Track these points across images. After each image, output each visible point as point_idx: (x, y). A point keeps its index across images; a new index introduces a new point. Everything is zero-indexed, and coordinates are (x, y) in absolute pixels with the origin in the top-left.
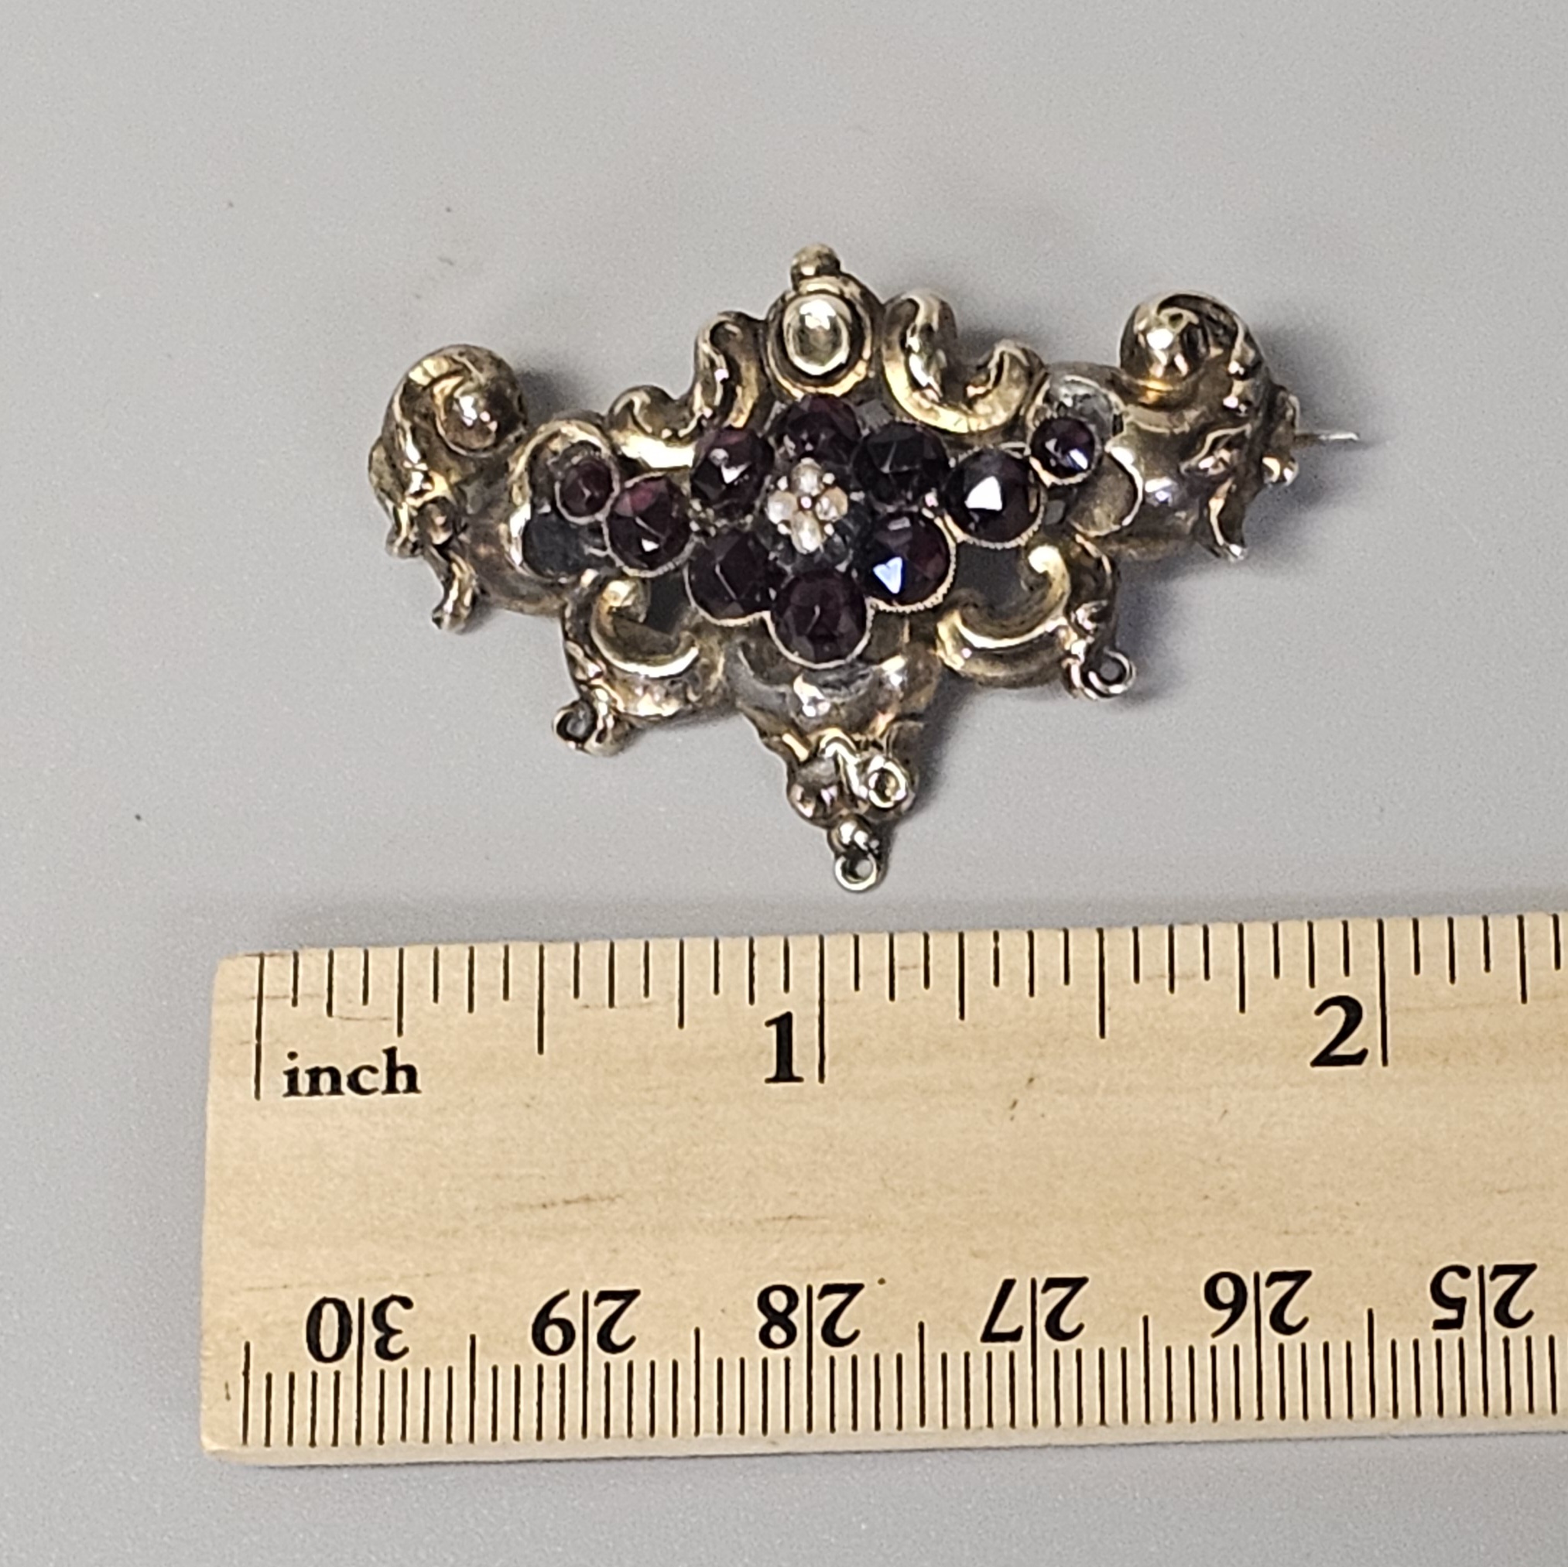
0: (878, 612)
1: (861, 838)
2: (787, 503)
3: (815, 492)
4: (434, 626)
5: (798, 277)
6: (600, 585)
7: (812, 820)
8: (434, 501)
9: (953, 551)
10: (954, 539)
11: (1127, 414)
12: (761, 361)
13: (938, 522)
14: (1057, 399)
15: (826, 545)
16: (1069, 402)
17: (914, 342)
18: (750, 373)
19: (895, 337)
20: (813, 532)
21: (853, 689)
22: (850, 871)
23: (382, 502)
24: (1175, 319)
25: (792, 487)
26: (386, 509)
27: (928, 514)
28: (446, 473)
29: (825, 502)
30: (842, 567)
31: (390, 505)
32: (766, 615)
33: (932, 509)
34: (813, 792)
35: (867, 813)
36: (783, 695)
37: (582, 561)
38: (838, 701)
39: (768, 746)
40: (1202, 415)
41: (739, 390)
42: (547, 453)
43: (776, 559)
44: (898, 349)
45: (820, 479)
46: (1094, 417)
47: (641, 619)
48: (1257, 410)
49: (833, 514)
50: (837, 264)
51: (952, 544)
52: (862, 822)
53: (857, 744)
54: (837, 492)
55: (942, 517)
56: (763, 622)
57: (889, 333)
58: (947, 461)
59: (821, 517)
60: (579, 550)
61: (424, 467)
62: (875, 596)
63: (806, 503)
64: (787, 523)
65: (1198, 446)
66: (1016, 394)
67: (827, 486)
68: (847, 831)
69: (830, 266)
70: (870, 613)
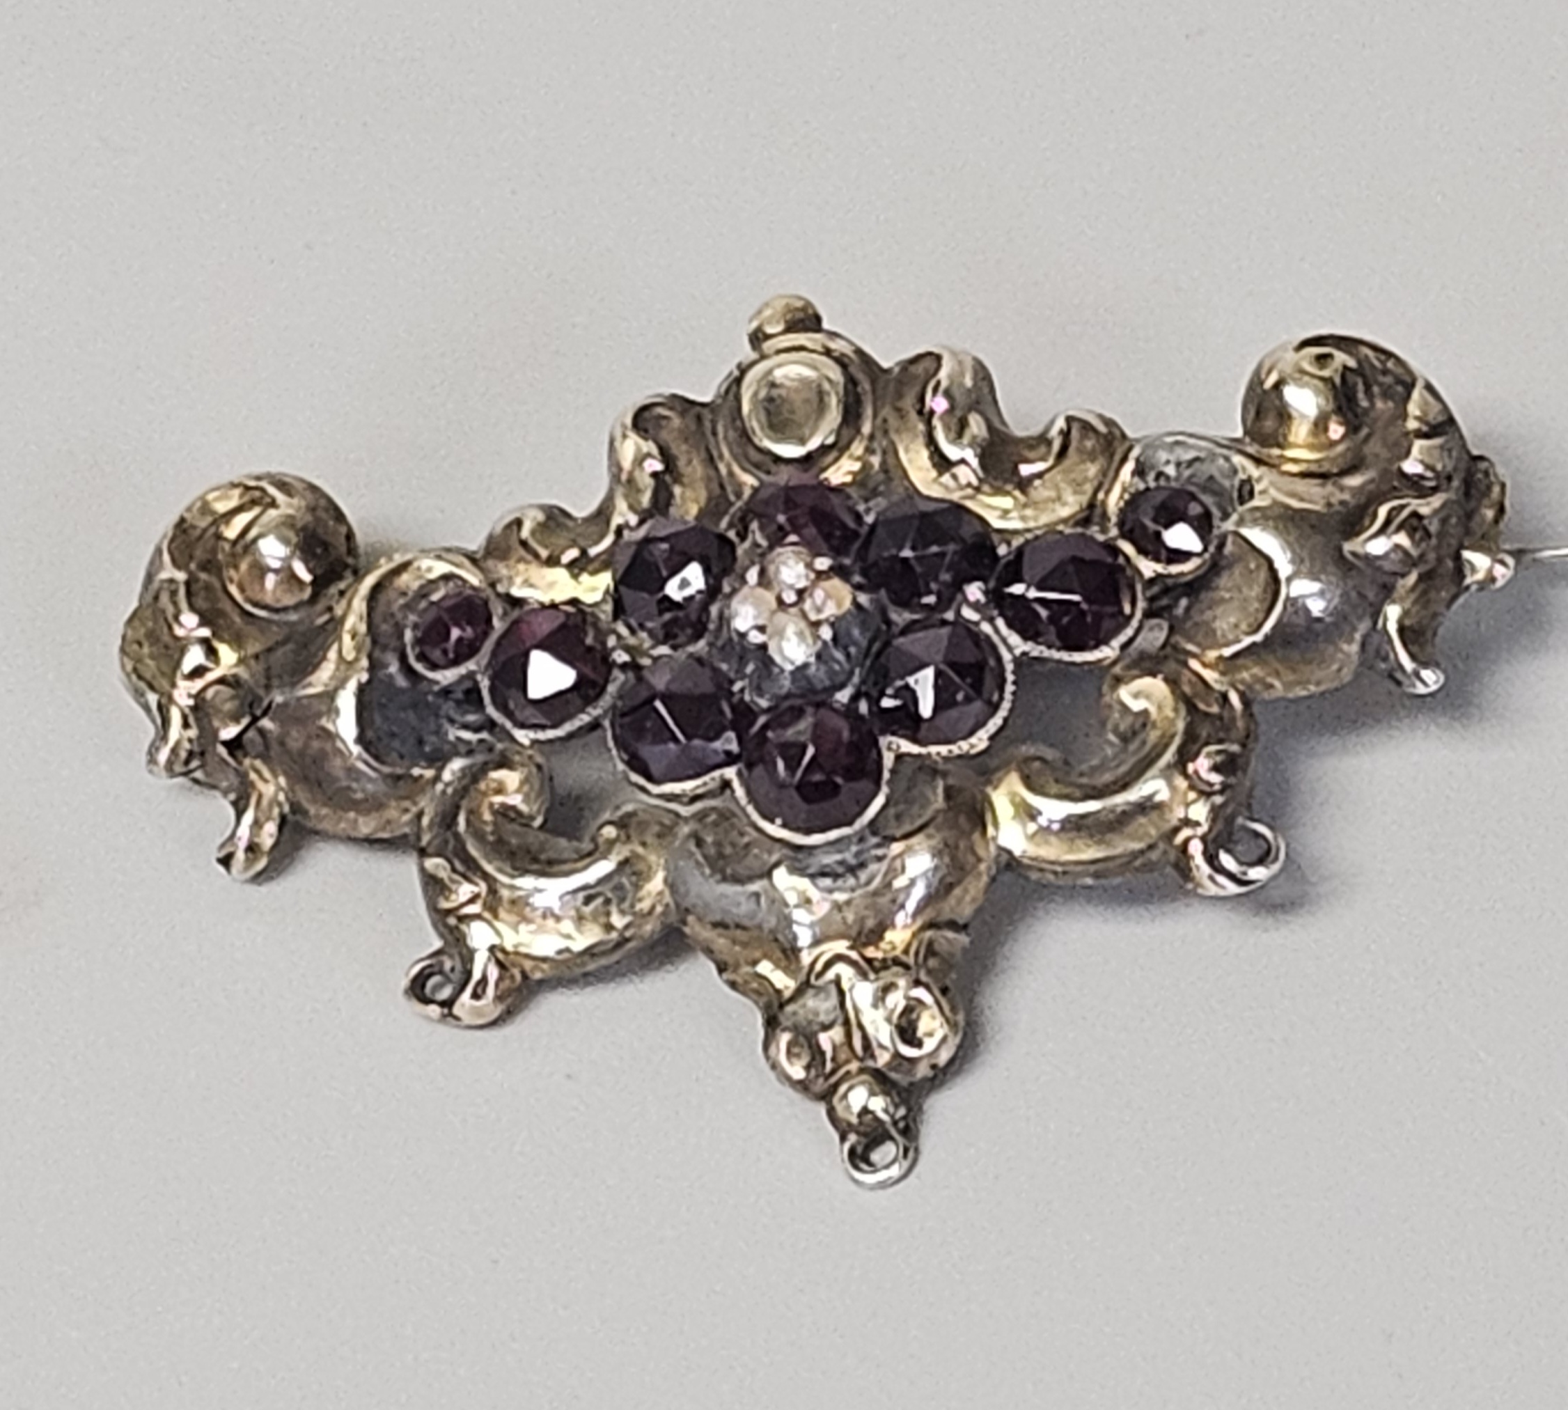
0: (900, 757)
1: (878, 1104)
2: (757, 604)
3: (802, 584)
4: (221, 869)
5: (757, 338)
6: (474, 776)
7: (802, 1086)
8: (221, 681)
9: (1009, 667)
10: (1010, 649)
11: (1259, 480)
12: (708, 450)
13: (986, 628)
14: (1152, 467)
15: (819, 656)
16: (1171, 470)
17: (939, 404)
18: (693, 468)
19: (909, 402)
20: (800, 635)
21: (863, 876)
22: (859, 1158)
23: (139, 695)
24: (1322, 360)
25: (764, 580)
26: (147, 708)
27: (969, 614)
28: (237, 641)
29: (819, 594)
30: (843, 696)
31: (152, 698)
32: (730, 772)
33: (976, 606)
34: (806, 1039)
35: (888, 1065)
36: (757, 895)
37: (447, 747)
38: (841, 897)
39: (733, 985)
40: (1372, 481)
41: (677, 490)
42: (390, 594)
43: (742, 690)
44: (913, 415)
45: (809, 566)
46: (1210, 485)
47: (538, 822)
48: (1449, 478)
49: (830, 610)
50: (818, 319)
51: (1006, 656)
52: (881, 1081)
53: (869, 961)
54: (836, 583)
55: (991, 621)
56: (726, 785)
57: (900, 395)
58: (993, 549)
59: (813, 617)
60: (439, 732)
61: (205, 632)
62: (894, 733)
63: (790, 597)
64: (761, 629)
65: (1367, 522)
66: (1092, 470)
67: (820, 575)
68: (859, 1098)
69: (807, 320)
70: (888, 760)
